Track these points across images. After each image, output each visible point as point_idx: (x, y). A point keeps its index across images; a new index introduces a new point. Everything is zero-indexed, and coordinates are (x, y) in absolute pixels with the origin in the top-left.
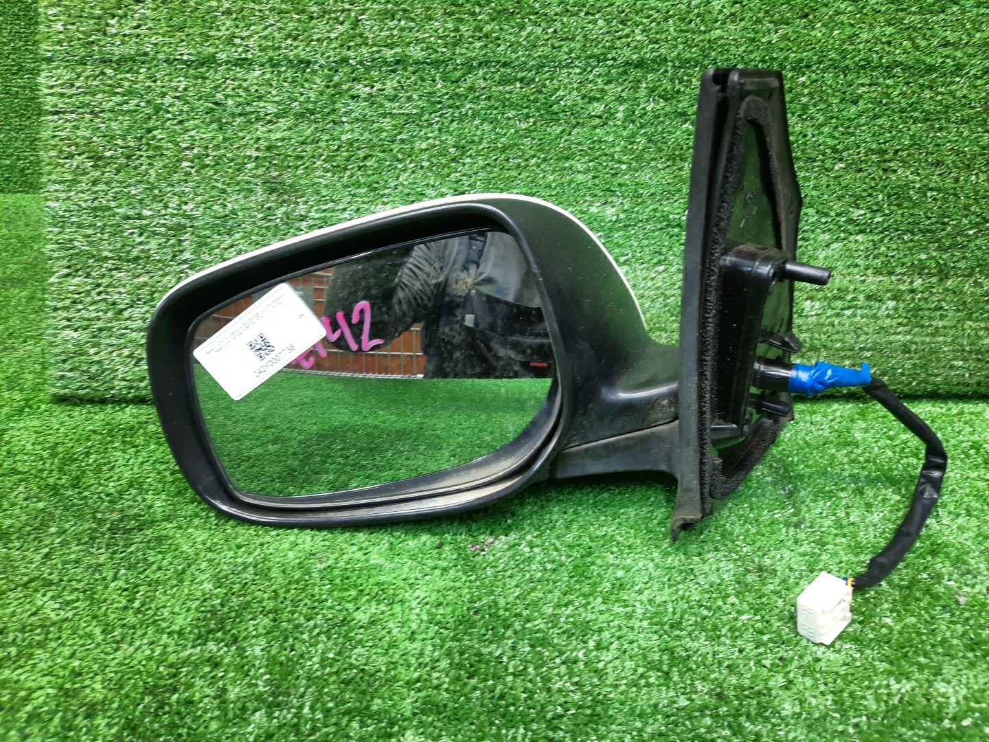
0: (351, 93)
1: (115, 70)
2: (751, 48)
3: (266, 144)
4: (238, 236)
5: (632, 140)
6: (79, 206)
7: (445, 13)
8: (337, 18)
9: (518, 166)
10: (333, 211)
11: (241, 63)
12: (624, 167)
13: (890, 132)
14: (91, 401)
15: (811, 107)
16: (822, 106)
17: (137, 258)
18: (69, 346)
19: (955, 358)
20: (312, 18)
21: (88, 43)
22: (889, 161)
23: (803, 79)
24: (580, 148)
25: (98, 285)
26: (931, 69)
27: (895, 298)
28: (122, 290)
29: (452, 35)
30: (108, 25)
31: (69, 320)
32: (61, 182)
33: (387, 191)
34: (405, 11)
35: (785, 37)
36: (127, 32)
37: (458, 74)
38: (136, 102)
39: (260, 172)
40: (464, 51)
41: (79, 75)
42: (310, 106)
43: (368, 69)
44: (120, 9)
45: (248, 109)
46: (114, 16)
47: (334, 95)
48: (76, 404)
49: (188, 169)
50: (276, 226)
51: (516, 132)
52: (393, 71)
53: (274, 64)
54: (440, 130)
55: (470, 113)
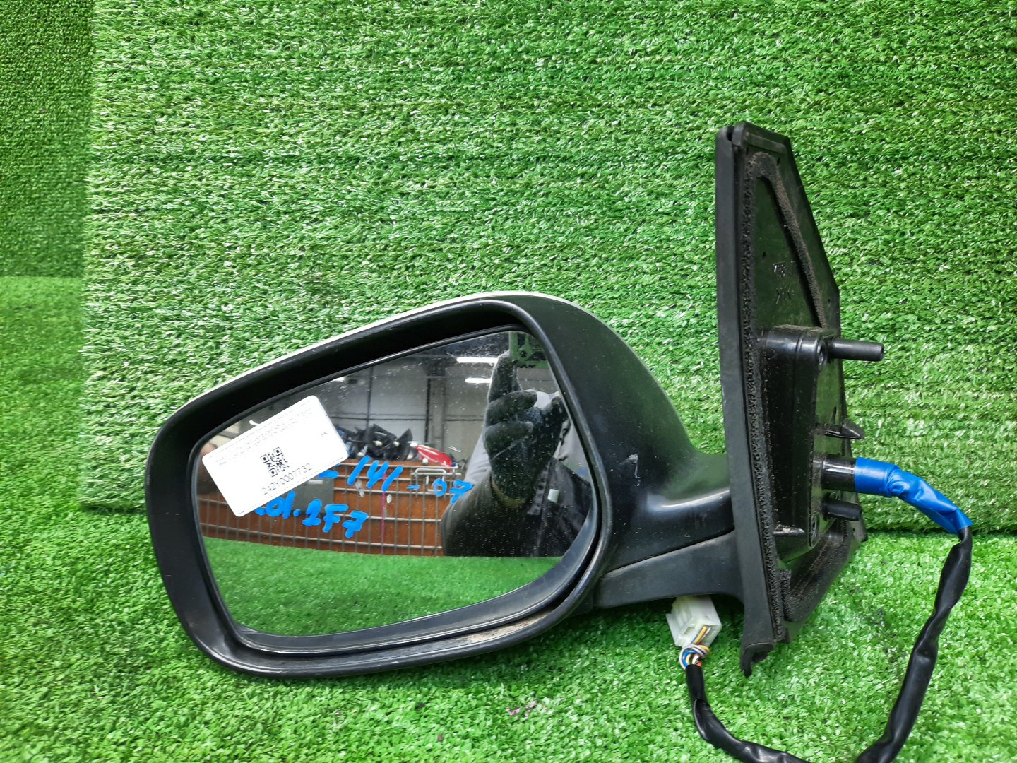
0: (400, 190)
1: (161, 168)
2: (838, 139)
3: (311, 243)
4: (278, 338)
5: (704, 238)
6: (119, 306)
7: (502, 107)
8: (388, 114)
9: (578, 266)
10: (377, 314)
11: (288, 160)
12: (695, 268)
13: (1003, 230)
14: (120, 510)
15: (909, 203)
16: (923, 201)
17: (173, 361)
18: (100, 452)
20: (362, 114)
21: (135, 142)
22: (1003, 262)
23: (899, 172)
24: (646, 247)
25: (133, 389)
28: (156, 394)
29: (508, 129)
30: (156, 123)
31: (102, 424)
32: (103, 282)
33: (435, 293)
34: (459, 105)
35: (875, 127)
36: (175, 130)
37: (514, 169)
38: (180, 200)
39: (304, 272)
40: (521, 146)
41: (125, 174)
42: (358, 204)
43: (419, 166)
44: (169, 107)
45: (294, 207)
46: (163, 115)
47: (382, 193)
48: (104, 513)
49: (230, 269)
50: (317, 328)
51: (576, 230)
52: (445, 167)
53: (322, 160)
54: (493, 228)
55: (526, 210)
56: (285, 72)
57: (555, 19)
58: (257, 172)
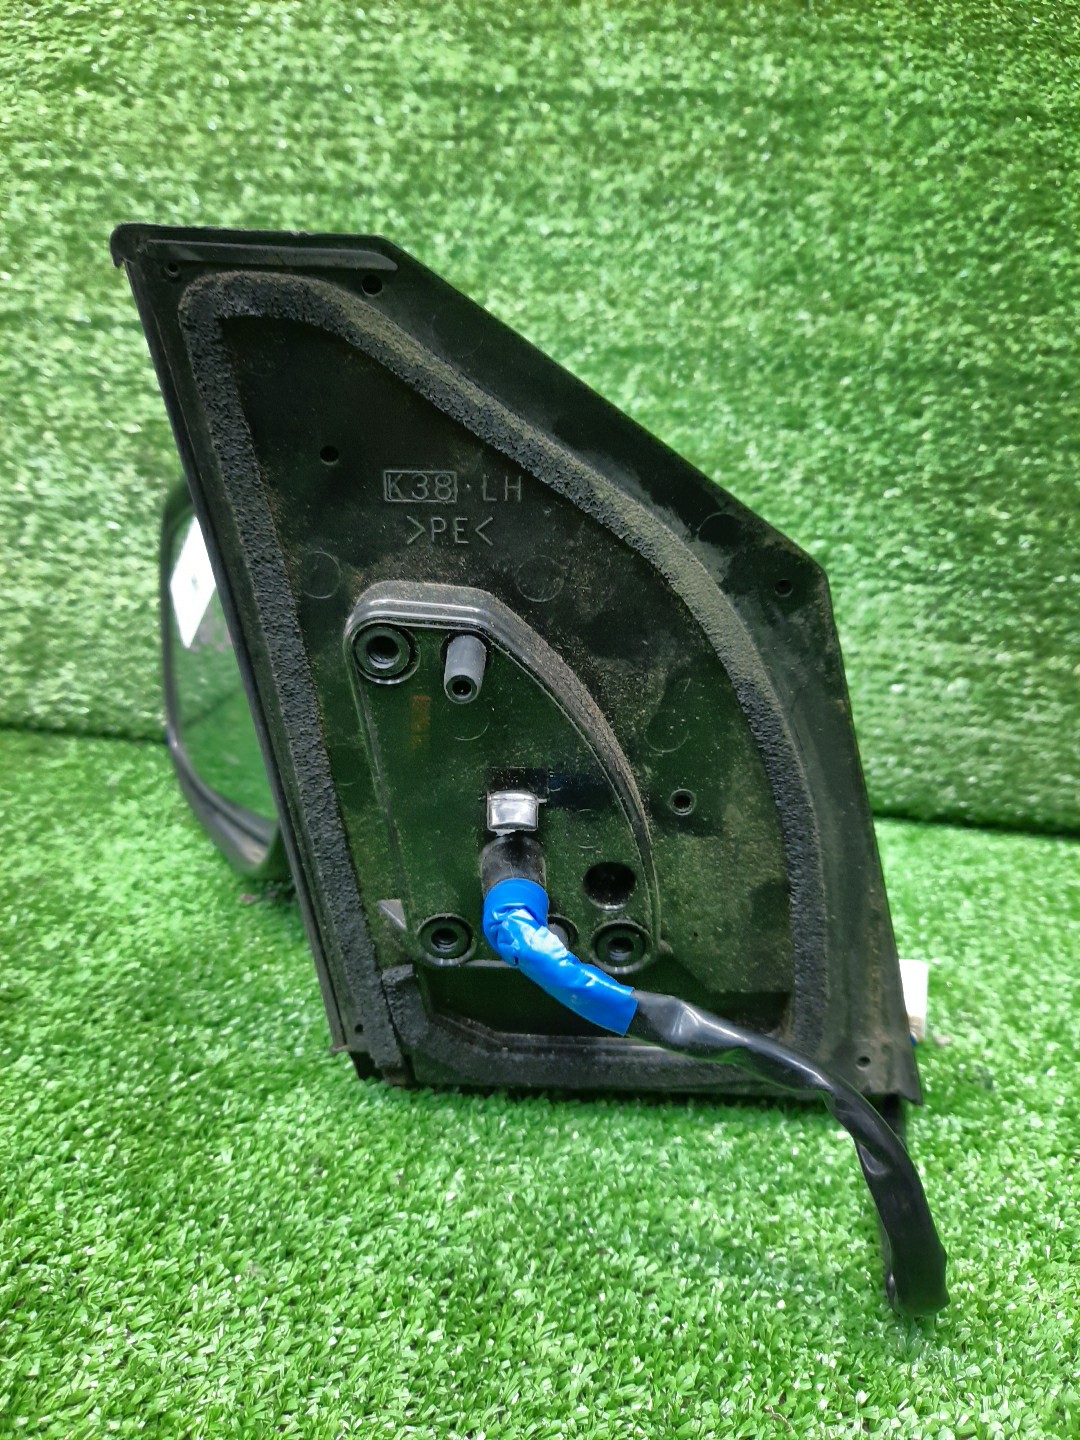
19: (1059, 770)
26: (1026, 379)
27: (966, 674)
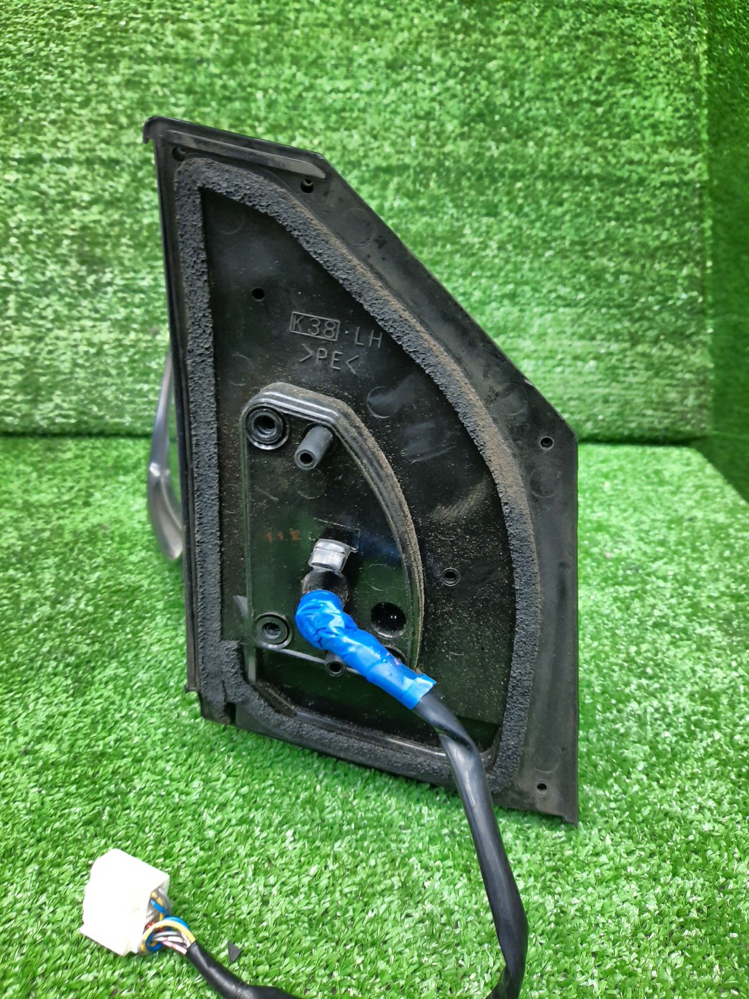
56: (59, 95)
57: (271, 63)
58: (37, 169)
